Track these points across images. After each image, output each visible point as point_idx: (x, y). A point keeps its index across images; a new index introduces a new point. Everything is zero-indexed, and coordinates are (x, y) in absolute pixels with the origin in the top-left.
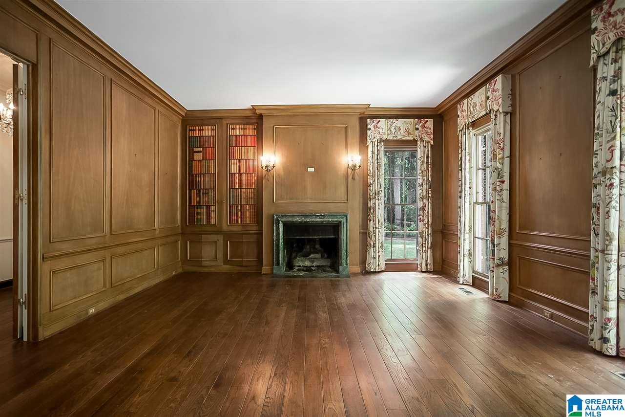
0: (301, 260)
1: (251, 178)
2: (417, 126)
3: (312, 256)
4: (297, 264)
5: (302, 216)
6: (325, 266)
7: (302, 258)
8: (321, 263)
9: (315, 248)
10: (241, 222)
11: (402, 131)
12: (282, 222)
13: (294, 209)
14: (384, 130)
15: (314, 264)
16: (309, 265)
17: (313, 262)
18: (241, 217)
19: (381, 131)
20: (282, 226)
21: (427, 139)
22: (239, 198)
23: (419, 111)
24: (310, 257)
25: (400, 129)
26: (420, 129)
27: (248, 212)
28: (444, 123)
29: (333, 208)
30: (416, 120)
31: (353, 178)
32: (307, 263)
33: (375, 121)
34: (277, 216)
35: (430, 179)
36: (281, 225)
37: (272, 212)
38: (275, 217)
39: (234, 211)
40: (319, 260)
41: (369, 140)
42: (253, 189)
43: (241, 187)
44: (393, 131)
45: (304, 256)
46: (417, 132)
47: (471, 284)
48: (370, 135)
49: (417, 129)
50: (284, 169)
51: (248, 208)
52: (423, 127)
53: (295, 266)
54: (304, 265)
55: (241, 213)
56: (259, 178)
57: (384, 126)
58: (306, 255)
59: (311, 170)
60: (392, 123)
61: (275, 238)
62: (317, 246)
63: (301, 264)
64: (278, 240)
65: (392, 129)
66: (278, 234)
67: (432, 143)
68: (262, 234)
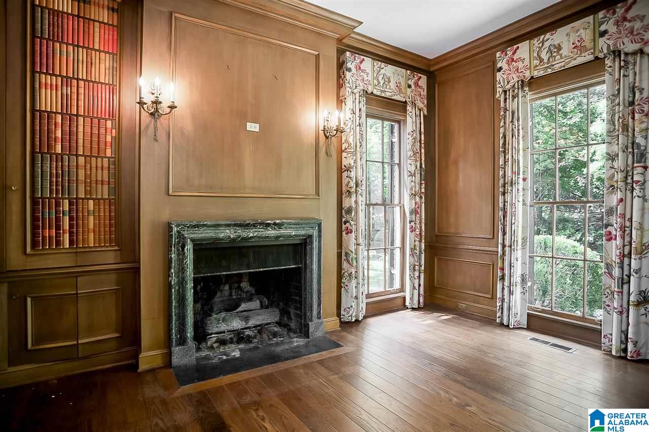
0: (224, 320)
1: (102, 131)
2: (410, 82)
3: (244, 306)
4: (216, 330)
5: (235, 225)
6: (270, 323)
7: (223, 314)
8: (264, 320)
9: (239, 288)
10: (71, 242)
11: (392, 85)
12: (192, 240)
13: (216, 211)
14: (370, 78)
15: (251, 323)
16: (240, 327)
17: (247, 319)
18: (71, 233)
19: (366, 78)
20: (192, 251)
21: (421, 105)
22: (64, 182)
23: (412, 59)
24: (240, 309)
25: (389, 81)
26: (413, 87)
27: (91, 218)
28: (436, 85)
29: (296, 209)
30: (408, 71)
31: (327, 153)
32: (237, 324)
33: (358, 58)
34: (178, 226)
35: (423, 166)
36: (189, 247)
37: (165, 216)
38: (175, 229)
39: (49, 214)
40: (258, 315)
41: (348, 89)
42: (106, 160)
43: (71, 149)
44: (382, 82)
45: (227, 310)
46: (409, 90)
47: (526, 327)
48: (351, 81)
49: (410, 86)
50: (194, 118)
51: (91, 208)
52: (416, 84)
53: (211, 334)
54: (230, 328)
55: (71, 219)
56: (124, 133)
57: (369, 70)
58: (231, 307)
59: (253, 127)
60: (381, 69)
61: (174, 280)
62: (245, 285)
63: (223, 327)
64: (182, 283)
65: (380, 78)
66: (182, 270)
67: (426, 112)
68: (136, 271)
